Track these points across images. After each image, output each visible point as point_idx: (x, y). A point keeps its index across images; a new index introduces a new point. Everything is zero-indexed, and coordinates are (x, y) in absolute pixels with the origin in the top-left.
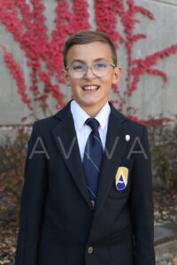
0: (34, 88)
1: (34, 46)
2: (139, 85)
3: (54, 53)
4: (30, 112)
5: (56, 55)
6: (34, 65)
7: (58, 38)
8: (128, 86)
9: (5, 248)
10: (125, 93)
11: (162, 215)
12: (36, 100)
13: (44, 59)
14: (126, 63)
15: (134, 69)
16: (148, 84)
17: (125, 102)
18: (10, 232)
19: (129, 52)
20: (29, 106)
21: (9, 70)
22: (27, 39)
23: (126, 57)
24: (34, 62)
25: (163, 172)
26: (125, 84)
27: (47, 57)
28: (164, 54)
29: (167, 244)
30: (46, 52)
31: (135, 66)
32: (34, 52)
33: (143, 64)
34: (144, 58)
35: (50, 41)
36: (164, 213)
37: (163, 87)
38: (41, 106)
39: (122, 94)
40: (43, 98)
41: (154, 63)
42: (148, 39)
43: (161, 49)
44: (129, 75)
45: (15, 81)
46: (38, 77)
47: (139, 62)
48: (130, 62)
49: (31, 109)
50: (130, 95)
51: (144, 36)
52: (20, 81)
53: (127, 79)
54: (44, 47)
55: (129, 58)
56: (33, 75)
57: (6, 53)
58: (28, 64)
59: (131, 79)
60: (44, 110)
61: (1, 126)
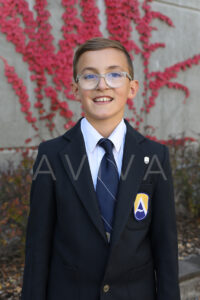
0: (39, 106)
1: (39, 58)
2: (157, 101)
3: (62, 66)
4: (35, 133)
5: (64, 68)
6: (38, 79)
7: (65, 48)
8: (145, 102)
9: (8, 288)
10: (142, 110)
11: (186, 247)
12: (41, 119)
13: (50, 73)
14: (143, 75)
15: (151, 83)
16: (168, 99)
17: (141, 120)
18: (15, 269)
19: (146, 63)
20: (33, 126)
21: (10, 86)
22: (30, 50)
23: (142, 69)
25: (187, 198)
26: (142, 99)
27: (53, 70)
28: (185, 66)
29: (192, 281)
30: (52, 65)
31: (153, 79)
32: (39, 66)
33: (162, 77)
34: (162, 70)
35: (56, 52)
36: (188, 245)
37: (184, 103)
38: (47, 125)
39: (138, 111)
40: (50, 117)
41: (174, 76)
42: (166, 49)
43: (182, 59)
44: (146, 89)
45: (17, 99)
46: (43, 93)
47: (157, 75)
48: (147, 75)
49: (36, 129)
50: (147, 112)
51: (162, 46)
52: (23, 98)
53: (144, 95)
54: (50, 59)
55: (146, 71)
56: (38, 91)
57: (7, 66)
58: (32, 79)
59: (149, 94)
60: (51, 130)
61: (2, 149)
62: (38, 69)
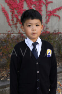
0: (13, 20)
1: (12, 5)
2: (50, 20)
3: (20, 7)
4: (11, 29)
5: (20, 8)
6: (12, 12)
7: (21, 2)
8: (46, 20)
9: (3, 75)
10: (45, 23)
12: (13, 24)
13: (16, 10)
14: (46, 12)
15: (48, 14)
16: (53, 20)
17: (45, 26)
18: (5, 70)
19: (47, 8)
20: (11, 27)
21: (3, 14)
22: (10, 2)
23: (45, 9)
24: (12, 11)
25: (59, 50)
26: (45, 19)
27: (17, 9)
28: (59, 9)
29: (61, 74)
30: (17, 7)
31: (49, 13)
32: (13, 7)
33: (52, 12)
34: (52, 10)
35: (18, 3)
36: (60, 64)
37: (59, 21)
38: (15, 27)
40: (16, 24)
41: (55, 12)
43: (58, 7)
44: (46, 16)
45: (6, 18)
46: (14, 16)
47: (50, 12)
48: (47, 12)
49: (12, 28)
50: (47, 23)
51: (52, 2)
52: (7, 18)
53: (46, 18)
54: (16, 5)
55: (47, 10)
56: (12, 15)
57: (2, 7)
58: (10, 11)
59: (48, 18)
60: (16, 28)
61: (1, 34)
62: (12, 8)
